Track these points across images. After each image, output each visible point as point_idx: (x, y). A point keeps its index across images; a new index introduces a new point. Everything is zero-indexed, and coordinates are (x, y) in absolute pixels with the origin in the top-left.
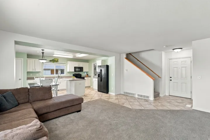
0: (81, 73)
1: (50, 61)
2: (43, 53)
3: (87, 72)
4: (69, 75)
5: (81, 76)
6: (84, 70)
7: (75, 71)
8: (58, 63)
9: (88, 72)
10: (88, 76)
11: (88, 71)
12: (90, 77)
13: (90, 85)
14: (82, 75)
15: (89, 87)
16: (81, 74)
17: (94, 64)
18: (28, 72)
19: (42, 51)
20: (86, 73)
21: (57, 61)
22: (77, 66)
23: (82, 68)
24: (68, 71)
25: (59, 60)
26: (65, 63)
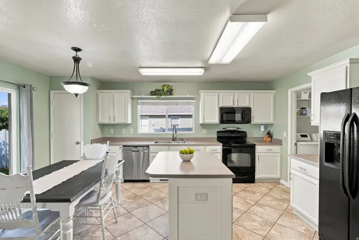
0: (243, 127)
1: (153, 93)
2: (77, 60)
3: (266, 126)
4: (203, 133)
6: (256, 118)
7: (222, 121)
8: (172, 99)
9: (272, 125)
10: (270, 138)
12: (279, 142)
13: (278, 176)
14: (249, 135)
15: (276, 182)
16: (245, 132)
17: (298, 94)
19: (74, 53)
20: (262, 129)
21: (170, 92)
22: (229, 104)
23: (249, 109)
24: (201, 122)
25: (173, 88)
26: (192, 99)
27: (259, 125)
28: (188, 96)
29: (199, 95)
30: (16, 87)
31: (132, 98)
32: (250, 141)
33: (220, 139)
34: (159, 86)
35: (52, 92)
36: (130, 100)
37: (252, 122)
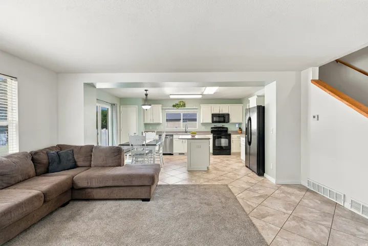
0: (225, 125)
1: (174, 106)
2: (146, 95)
3: (239, 124)
4: (203, 129)
5: (227, 131)
6: (233, 119)
7: (213, 122)
8: (185, 109)
10: (241, 131)
11: (241, 121)
14: (229, 130)
16: (227, 128)
18: (146, 124)
20: (237, 126)
21: (184, 105)
22: (217, 112)
23: (228, 115)
24: (201, 122)
25: (186, 103)
26: (197, 109)
27: (235, 124)
28: (194, 107)
29: (200, 107)
30: (110, 105)
31: (162, 109)
32: (229, 132)
33: (212, 132)
34: (177, 102)
35: (121, 106)
36: (161, 110)
37: (230, 122)
